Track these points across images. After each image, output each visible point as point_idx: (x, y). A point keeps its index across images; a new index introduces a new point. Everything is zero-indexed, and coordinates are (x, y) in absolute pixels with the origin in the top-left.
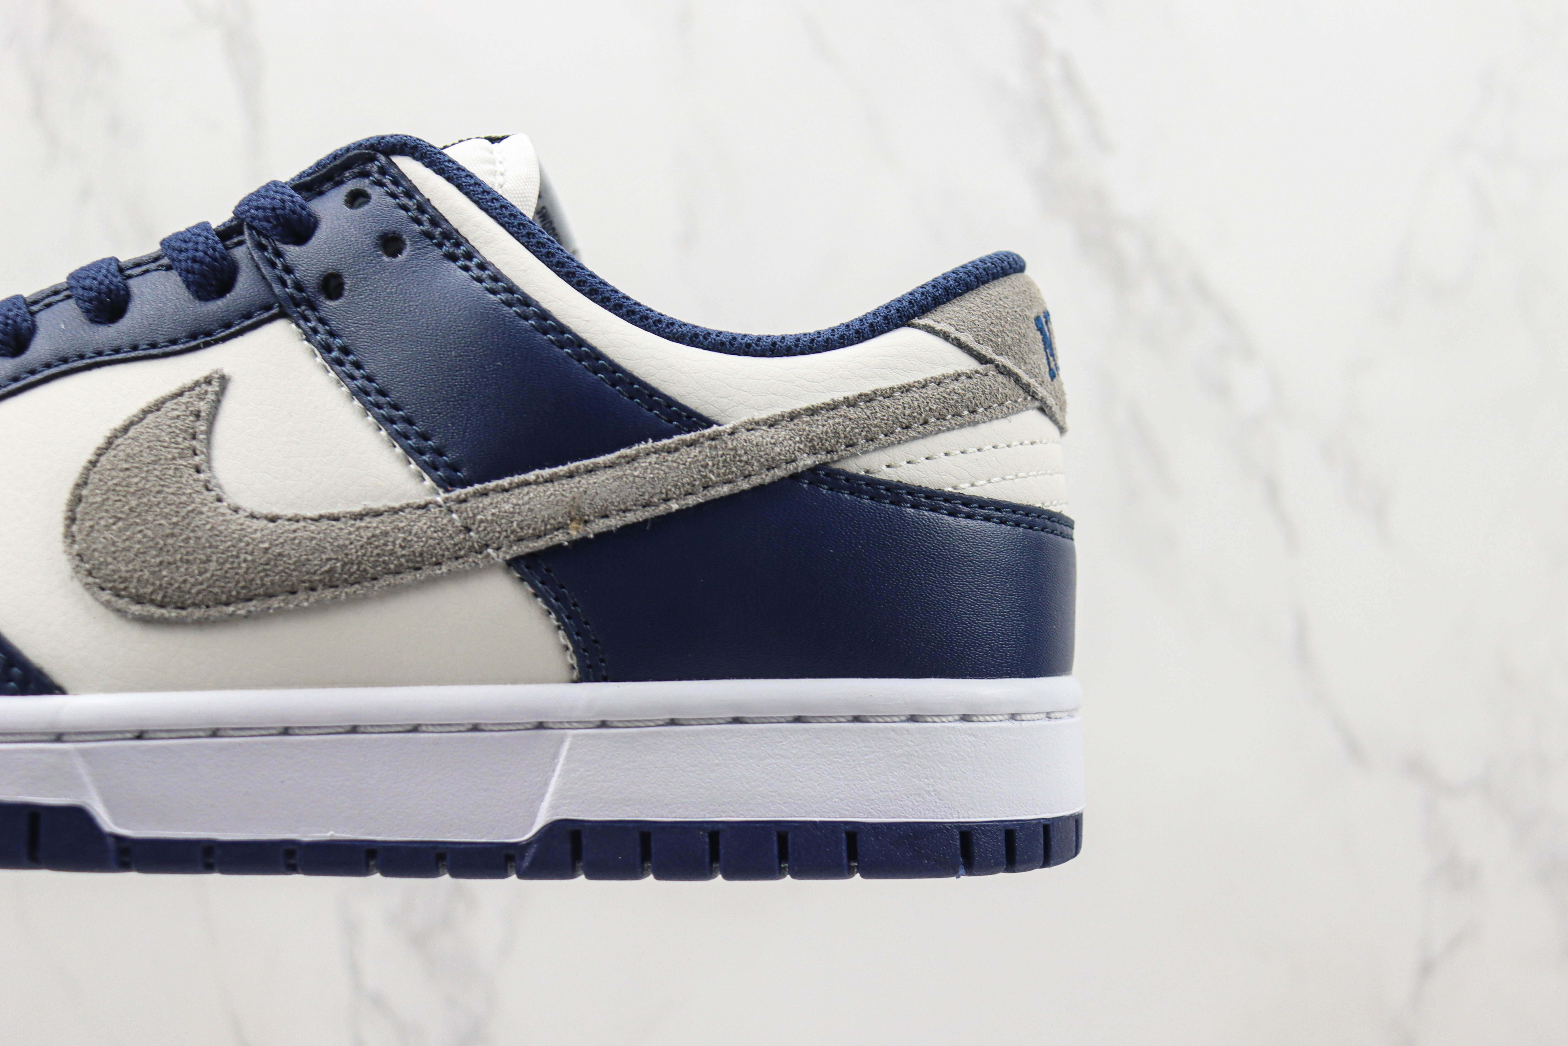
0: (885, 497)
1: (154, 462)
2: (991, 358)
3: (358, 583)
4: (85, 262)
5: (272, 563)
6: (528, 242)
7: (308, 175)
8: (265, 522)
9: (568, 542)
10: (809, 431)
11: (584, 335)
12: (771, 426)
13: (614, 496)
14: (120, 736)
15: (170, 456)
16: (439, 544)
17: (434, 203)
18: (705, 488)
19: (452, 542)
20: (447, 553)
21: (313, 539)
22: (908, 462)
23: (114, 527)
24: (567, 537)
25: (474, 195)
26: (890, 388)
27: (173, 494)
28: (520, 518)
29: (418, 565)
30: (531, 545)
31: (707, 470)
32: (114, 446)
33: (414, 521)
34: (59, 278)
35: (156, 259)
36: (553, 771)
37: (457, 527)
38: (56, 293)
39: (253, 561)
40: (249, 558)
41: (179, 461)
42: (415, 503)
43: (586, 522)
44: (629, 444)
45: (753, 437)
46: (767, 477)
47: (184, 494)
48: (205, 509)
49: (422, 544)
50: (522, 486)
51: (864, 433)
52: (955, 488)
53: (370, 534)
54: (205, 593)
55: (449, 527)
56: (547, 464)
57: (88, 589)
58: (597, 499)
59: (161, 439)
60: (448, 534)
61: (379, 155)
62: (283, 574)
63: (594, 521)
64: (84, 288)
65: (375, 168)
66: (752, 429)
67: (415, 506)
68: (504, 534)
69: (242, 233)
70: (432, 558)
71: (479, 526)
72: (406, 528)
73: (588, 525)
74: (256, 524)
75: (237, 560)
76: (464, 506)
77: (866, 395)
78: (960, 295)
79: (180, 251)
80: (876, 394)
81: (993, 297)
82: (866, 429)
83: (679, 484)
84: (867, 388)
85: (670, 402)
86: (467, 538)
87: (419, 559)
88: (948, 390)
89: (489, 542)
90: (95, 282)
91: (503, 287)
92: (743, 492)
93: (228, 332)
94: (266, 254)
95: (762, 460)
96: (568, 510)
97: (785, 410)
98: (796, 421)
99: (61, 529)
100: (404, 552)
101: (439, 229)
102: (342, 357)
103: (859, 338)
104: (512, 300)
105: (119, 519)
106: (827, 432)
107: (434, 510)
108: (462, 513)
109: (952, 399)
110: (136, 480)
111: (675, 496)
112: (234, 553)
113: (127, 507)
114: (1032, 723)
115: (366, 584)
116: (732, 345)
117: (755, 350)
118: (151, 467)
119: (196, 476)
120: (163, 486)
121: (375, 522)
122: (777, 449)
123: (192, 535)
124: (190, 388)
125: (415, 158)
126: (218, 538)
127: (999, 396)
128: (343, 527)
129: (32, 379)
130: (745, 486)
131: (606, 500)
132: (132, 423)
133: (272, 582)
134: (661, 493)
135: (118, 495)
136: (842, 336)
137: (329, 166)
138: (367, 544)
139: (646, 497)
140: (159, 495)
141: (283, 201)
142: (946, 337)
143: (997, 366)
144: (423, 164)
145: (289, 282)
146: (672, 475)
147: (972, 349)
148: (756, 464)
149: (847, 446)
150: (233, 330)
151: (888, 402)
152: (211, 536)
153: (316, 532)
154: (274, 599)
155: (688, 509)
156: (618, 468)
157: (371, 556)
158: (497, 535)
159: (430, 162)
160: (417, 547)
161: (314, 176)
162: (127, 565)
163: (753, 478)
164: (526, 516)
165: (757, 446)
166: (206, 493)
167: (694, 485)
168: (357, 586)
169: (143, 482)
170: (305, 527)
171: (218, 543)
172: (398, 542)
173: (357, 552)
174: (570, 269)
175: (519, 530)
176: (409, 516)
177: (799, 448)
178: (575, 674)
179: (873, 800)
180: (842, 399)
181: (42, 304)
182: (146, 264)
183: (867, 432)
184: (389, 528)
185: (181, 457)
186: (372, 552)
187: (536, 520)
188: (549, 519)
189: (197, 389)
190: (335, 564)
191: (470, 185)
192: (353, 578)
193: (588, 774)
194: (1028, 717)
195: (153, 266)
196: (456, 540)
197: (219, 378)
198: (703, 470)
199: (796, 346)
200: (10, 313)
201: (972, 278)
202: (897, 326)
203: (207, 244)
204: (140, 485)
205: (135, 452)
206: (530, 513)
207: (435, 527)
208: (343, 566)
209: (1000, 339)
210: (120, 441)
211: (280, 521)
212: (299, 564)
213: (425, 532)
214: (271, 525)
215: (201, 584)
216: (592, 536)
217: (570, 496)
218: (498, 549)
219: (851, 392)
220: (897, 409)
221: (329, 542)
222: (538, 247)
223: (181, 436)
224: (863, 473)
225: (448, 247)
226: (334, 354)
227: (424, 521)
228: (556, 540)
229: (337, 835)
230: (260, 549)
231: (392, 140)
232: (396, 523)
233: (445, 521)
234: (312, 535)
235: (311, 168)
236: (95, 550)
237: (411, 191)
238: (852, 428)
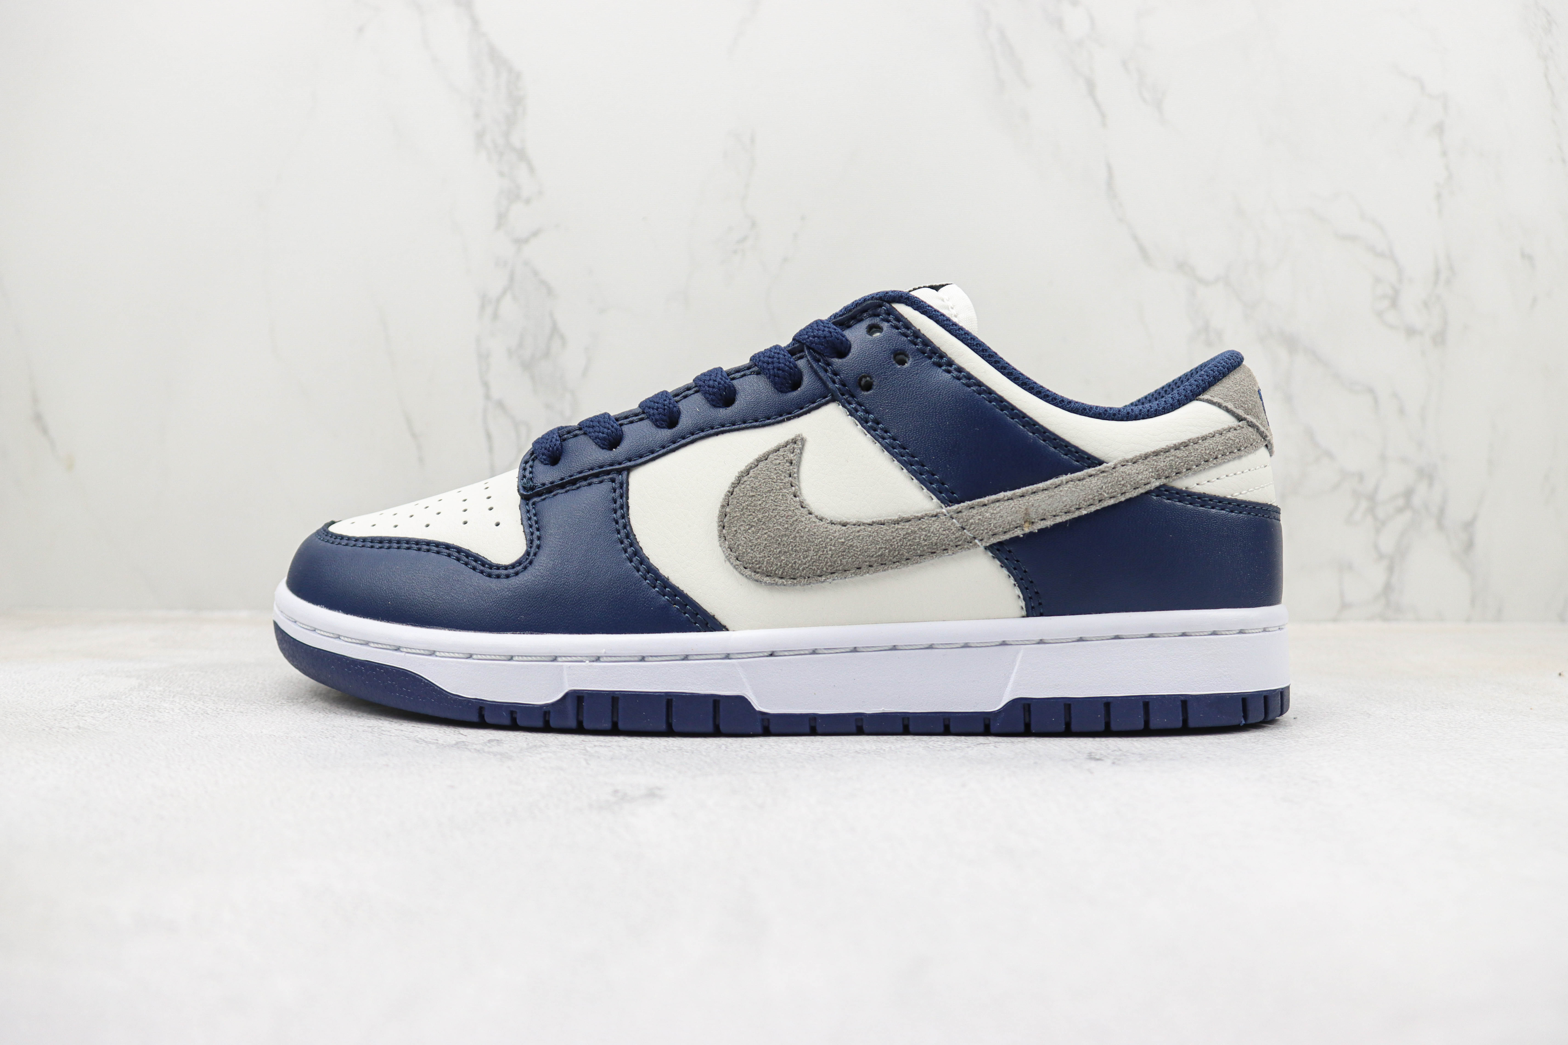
0: (1198, 503)
1: (769, 492)
2: (1244, 418)
3: (898, 562)
4: (705, 370)
5: (847, 551)
6: (983, 355)
7: (840, 316)
8: (840, 526)
9: (1022, 534)
10: (1157, 465)
11: (1025, 411)
12: (1134, 463)
13: (1049, 507)
14: (761, 655)
15: (778, 488)
16: (946, 538)
17: (923, 331)
18: (1100, 501)
19: (955, 536)
20: (951, 543)
21: (870, 536)
22: (1208, 482)
23: (750, 531)
24: (1022, 532)
25: (947, 327)
26: (1197, 438)
27: (783, 510)
28: (995, 522)
29: (933, 551)
30: (1001, 537)
31: (1102, 490)
32: (741, 482)
33: (931, 524)
34: (689, 380)
35: (749, 368)
36: (1013, 669)
37: (957, 527)
38: (689, 389)
39: (836, 550)
40: (833, 548)
41: (785, 491)
42: (931, 513)
43: (1033, 523)
44: (1057, 475)
45: (1126, 469)
46: (1134, 494)
47: (790, 510)
48: (803, 519)
49: (936, 538)
50: (995, 502)
51: (1186, 466)
52: (1232, 495)
53: (905, 533)
54: (807, 569)
55: (952, 527)
56: (1008, 488)
57: (736, 569)
58: (1040, 510)
59: (772, 477)
60: (951, 532)
61: (885, 303)
62: (853, 557)
63: (1037, 522)
64: (709, 386)
65: (883, 311)
66: (1124, 465)
67: (930, 515)
68: (986, 531)
69: (803, 351)
70: (942, 546)
71: (970, 527)
72: (926, 529)
73: (1034, 524)
74: (835, 527)
75: (826, 550)
76: (960, 514)
77: (1185, 443)
78: (1221, 379)
79: (768, 363)
80: (1190, 441)
81: (1238, 381)
82: (1187, 463)
83: (1087, 499)
84: (1184, 438)
85: (1077, 450)
86: (963, 534)
87: (935, 547)
88: (1227, 438)
89: (976, 536)
90: (716, 383)
91: (974, 383)
92: (1121, 502)
93: (802, 411)
94: (820, 364)
95: (1132, 483)
96: (1023, 516)
97: (1142, 453)
98: (1148, 459)
99: (715, 533)
100: (926, 543)
101: (929, 348)
102: (875, 426)
103: (1172, 408)
104: (980, 390)
105: (752, 526)
106: (1166, 466)
107: (943, 518)
108: (959, 519)
109: (1229, 443)
110: (760, 502)
111: (1084, 506)
112: (824, 545)
113: (756, 519)
114: (1274, 632)
115: (903, 562)
116: (1105, 414)
117: (1118, 417)
118: (768, 494)
119: (795, 499)
120: (776, 506)
121: (907, 525)
122: (1140, 477)
123: (797, 535)
124: (783, 446)
125: (907, 305)
126: (814, 537)
127: (1251, 440)
128: (888, 529)
129: (683, 441)
130: (1123, 499)
131: (1045, 510)
132: (751, 468)
133: (847, 563)
134: (1076, 505)
135: (750, 512)
136: (1163, 407)
137: (854, 311)
138: (904, 538)
139: (1068, 507)
140: (774, 511)
141: (830, 332)
142: (1220, 406)
143: (1248, 422)
144: (913, 308)
145: (837, 381)
146: (1082, 494)
147: (1234, 412)
148: (1129, 486)
149: (1177, 473)
150: (804, 410)
151: (1196, 446)
152: (808, 535)
153: (872, 532)
154: (848, 572)
155: (1091, 513)
156: (1051, 490)
157: (906, 546)
158: (982, 532)
159: (917, 307)
160: (934, 540)
161: (844, 316)
162: (759, 554)
163: (1127, 494)
164: (999, 520)
165: (1129, 475)
166: (802, 509)
167: (1094, 500)
168: (897, 563)
169: (764, 503)
170: (865, 529)
171: (814, 540)
172: (922, 537)
173: (897, 543)
174: (1009, 371)
175: (994, 529)
176: (927, 521)
177: (1152, 476)
178: (1024, 613)
179: (1196, 681)
180: (1173, 445)
181: (681, 396)
182: (743, 371)
183: (1187, 464)
184: (916, 529)
185: (785, 488)
186: (907, 543)
187: (1004, 522)
188: (1012, 522)
189: (788, 446)
190: (885, 550)
191: (944, 321)
192: (895, 559)
193: (1034, 671)
194: (1272, 629)
195: (748, 372)
196: (957, 535)
197: (800, 440)
198: (1100, 490)
199: (1140, 414)
200: (666, 402)
201: (1226, 369)
202: (1191, 401)
203: (785, 359)
204: (763, 505)
205: (757, 485)
206: (1001, 518)
207: (944, 528)
208: (889, 552)
209: (1246, 406)
210: (745, 478)
211: (848, 526)
212: (863, 551)
213: (938, 531)
214: (844, 528)
215: (805, 564)
216: (1037, 531)
217: (1024, 508)
218: (981, 540)
219: (1176, 441)
220: (1202, 450)
221: (880, 538)
222: (989, 357)
223: (783, 475)
224: (1184, 489)
225: (935, 359)
226: (870, 424)
227: (937, 524)
228: (1016, 534)
229: (886, 710)
230: (839, 542)
231: (893, 294)
232: (920, 526)
233: (949, 524)
234: (870, 534)
235: (841, 311)
236: (740, 545)
237: (908, 325)
238: (1180, 463)
